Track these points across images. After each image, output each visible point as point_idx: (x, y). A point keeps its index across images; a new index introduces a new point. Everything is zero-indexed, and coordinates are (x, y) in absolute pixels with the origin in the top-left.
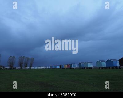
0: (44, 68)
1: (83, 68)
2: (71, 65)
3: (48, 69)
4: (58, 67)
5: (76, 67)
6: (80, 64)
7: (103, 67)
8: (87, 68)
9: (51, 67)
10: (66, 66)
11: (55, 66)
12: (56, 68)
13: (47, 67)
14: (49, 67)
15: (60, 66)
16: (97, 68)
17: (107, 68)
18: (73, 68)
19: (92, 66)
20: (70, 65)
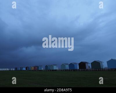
0: (8, 69)
1: (49, 70)
2: (38, 67)
3: (13, 71)
4: (24, 69)
5: (43, 69)
6: (46, 67)
7: (66, 69)
8: (53, 70)
9: (16, 68)
10: (33, 68)
11: (21, 68)
12: (21, 70)
13: (12, 69)
14: (14, 69)
15: (26, 68)
16: (61, 70)
17: (69, 70)
18: (40, 70)
19: (57, 69)
20: (36, 68)
